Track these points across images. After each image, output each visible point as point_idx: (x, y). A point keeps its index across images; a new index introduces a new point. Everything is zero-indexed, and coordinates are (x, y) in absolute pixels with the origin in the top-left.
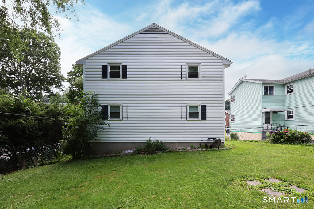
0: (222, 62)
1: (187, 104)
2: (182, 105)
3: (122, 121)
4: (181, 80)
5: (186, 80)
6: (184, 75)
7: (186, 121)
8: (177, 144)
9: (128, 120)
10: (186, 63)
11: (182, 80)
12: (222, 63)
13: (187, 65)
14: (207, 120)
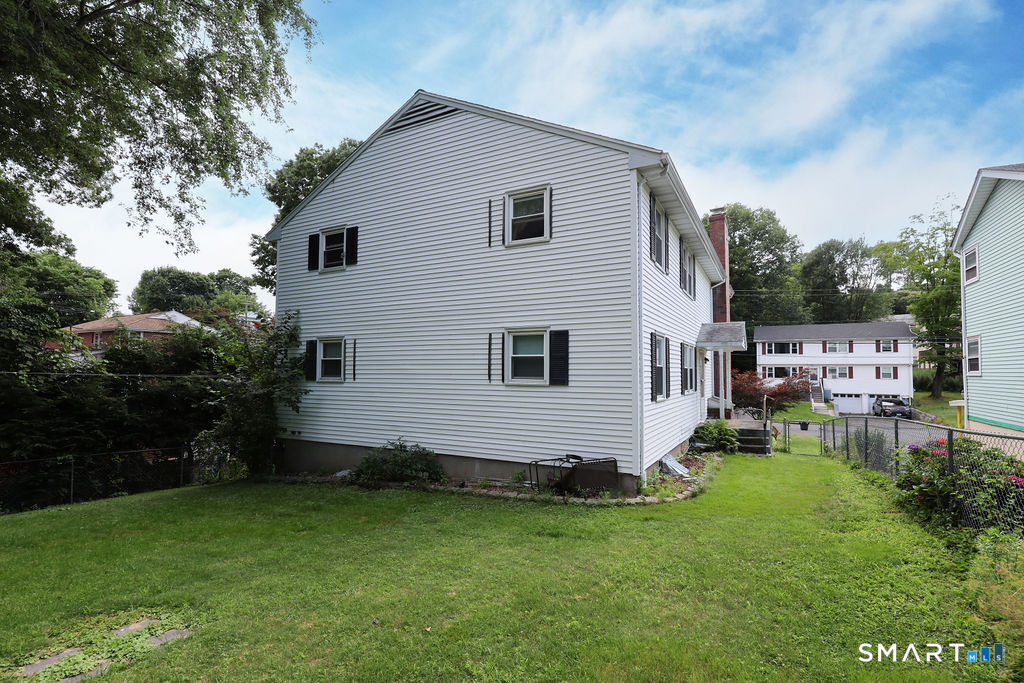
0: (626, 161)
1: (506, 328)
2: (490, 334)
3: (345, 385)
4: (488, 250)
5: (503, 248)
6: (497, 232)
7: (503, 388)
8: (477, 465)
9: (357, 381)
10: (503, 192)
11: (493, 249)
12: (626, 167)
13: (506, 196)
14: (570, 384)
